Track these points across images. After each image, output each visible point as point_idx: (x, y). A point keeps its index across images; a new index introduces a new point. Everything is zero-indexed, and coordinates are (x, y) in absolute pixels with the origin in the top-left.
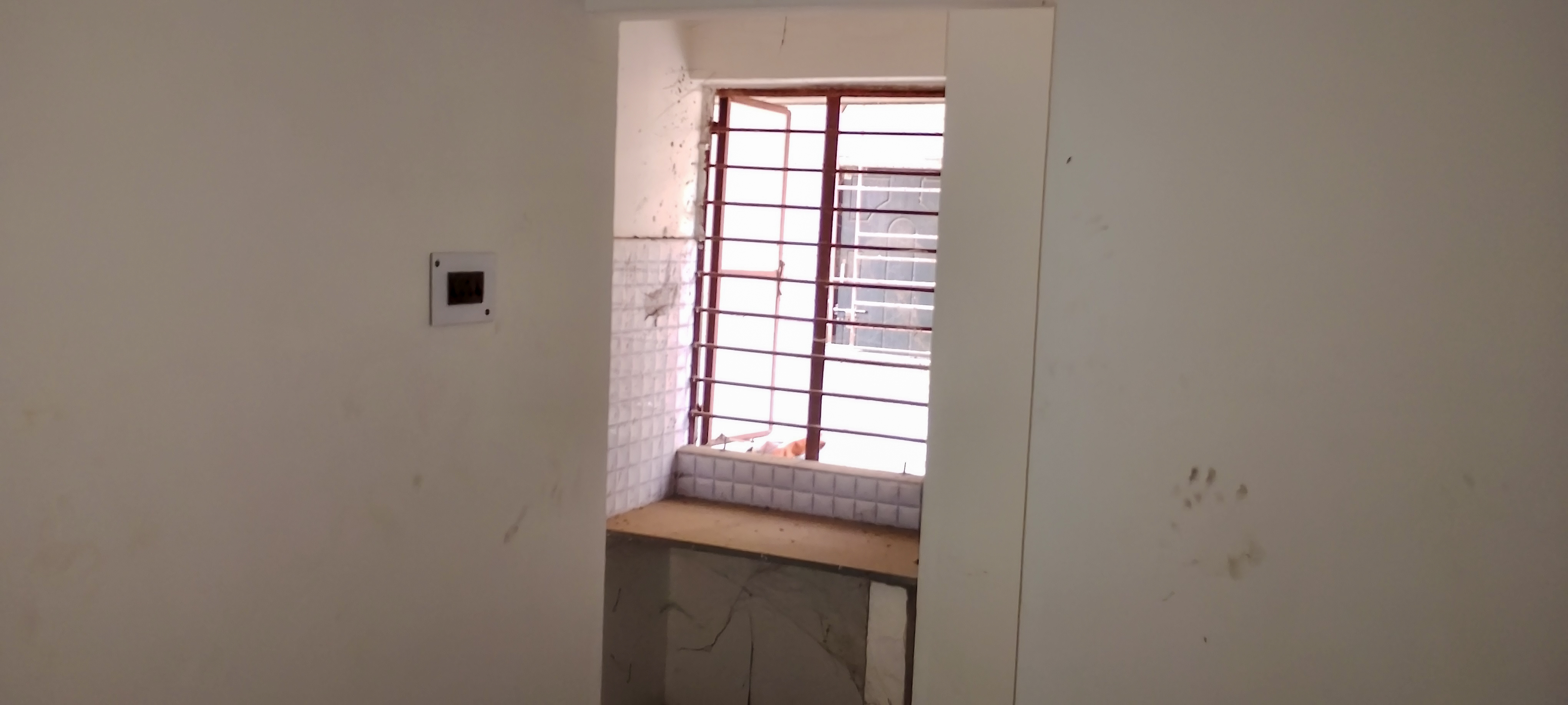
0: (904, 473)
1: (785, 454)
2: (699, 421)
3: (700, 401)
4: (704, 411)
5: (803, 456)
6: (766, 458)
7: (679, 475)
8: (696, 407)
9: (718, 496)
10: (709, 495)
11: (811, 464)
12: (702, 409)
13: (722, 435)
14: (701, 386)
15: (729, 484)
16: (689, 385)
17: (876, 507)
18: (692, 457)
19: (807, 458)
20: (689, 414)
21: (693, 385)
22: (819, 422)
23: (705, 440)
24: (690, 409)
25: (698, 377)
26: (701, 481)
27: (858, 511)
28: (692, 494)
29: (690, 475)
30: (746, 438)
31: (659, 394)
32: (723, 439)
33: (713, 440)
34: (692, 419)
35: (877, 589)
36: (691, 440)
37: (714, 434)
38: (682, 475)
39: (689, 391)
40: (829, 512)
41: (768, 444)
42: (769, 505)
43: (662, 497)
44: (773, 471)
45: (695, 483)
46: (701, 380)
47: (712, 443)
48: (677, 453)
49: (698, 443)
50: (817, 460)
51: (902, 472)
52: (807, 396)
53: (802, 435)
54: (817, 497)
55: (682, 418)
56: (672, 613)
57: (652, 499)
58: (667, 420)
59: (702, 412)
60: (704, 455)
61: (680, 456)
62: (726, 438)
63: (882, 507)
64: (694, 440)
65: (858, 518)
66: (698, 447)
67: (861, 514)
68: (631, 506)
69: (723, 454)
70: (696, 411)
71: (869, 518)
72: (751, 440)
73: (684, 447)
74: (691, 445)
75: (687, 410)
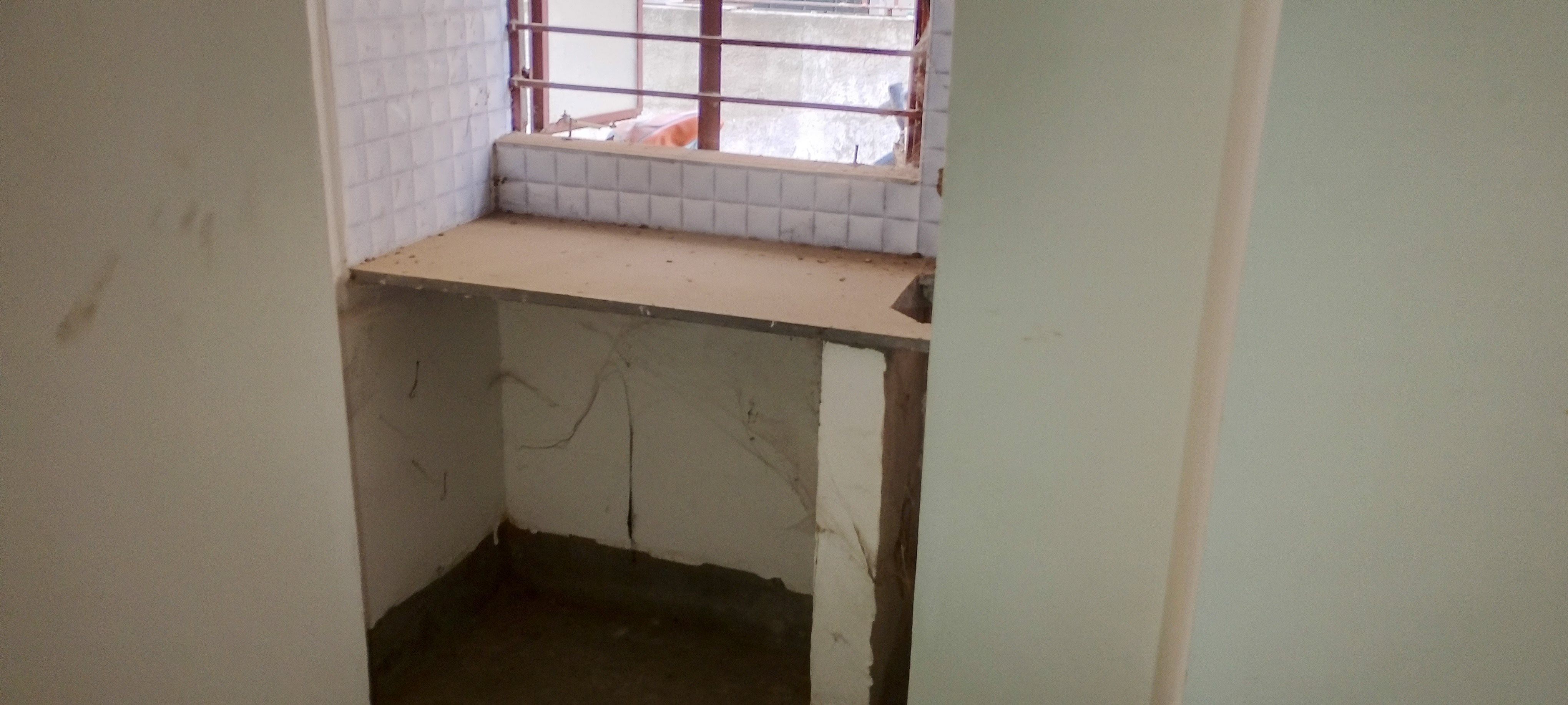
0: (855, 164)
1: (663, 141)
2: (527, 94)
3: (527, 63)
4: (534, 78)
5: (692, 145)
6: (637, 149)
7: (501, 179)
8: (521, 72)
9: (563, 212)
10: (551, 211)
11: (706, 155)
12: (531, 76)
13: (565, 116)
14: (526, 36)
15: (581, 191)
16: (507, 37)
17: (814, 219)
18: (519, 152)
19: (701, 146)
20: (511, 85)
21: (513, 37)
22: (717, 88)
23: (538, 126)
24: (512, 75)
25: (519, 22)
26: (534, 188)
27: (786, 225)
28: (524, 210)
29: (518, 180)
30: (601, 121)
31: (455, 49)
32: (567, 123)
33: (552, 124)
34: (515, 91)
35: (833, 353)
36: (516, 127)
37: (553, 114)
38: (505, 180)
39: (507, 44)
40: (738, 228)
41: (636, 129)
42: (646, 222)
43: (476, 215)
44: (649, 169)
45: (527, 191)
46: (524, 27)
47: (551, 129)
48: (494, 145)
49: (529, 129)
50: (717, 149)
51: (852, 161)
52: (697, 46)
53: (692, 110)
54: (720, 206)
55: (499, 91)
56: (508, 387)
57: (459, 219)
58: (474, 91)
59: (531, 80)
60: (538, 148)
61: (500, 149)
62: (571, 120)
63: (823, 219)
64: (522, 125)
65: (785, 238)
66: (528, 135)
67: (792, 231)
68: (422, 232)
69: (568, 145)
70: (521, 78)
71: (805, 236)
72: (611, 124)
73: (506, 135)
74: (517, 133)
75: (508, 76)
